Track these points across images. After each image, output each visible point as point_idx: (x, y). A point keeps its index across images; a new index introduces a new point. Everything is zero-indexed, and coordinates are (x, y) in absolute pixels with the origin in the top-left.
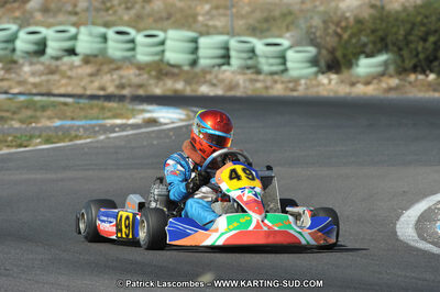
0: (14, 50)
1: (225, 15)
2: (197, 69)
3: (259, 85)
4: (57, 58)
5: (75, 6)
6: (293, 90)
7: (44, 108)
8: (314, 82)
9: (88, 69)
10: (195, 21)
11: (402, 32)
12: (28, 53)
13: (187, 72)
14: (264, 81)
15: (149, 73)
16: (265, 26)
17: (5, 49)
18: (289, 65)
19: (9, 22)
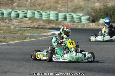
0: (11, 16)
1: (64, 8)
2: (58, 21)
3: (74, 26)
4: (22, 18)
5: (26, 5)
6: (83, 27)
7: (25, 31)
8: (89, 25)
9: (30, 21)
10: (57, 9)
11: (112, 12)
12: (15, 17)
13: (56, 22)
14: (76, 25)
15: (46, 22)
16: (75, 10)
17: (9, 16)
18: (82, 20)
19: (9, 9)
